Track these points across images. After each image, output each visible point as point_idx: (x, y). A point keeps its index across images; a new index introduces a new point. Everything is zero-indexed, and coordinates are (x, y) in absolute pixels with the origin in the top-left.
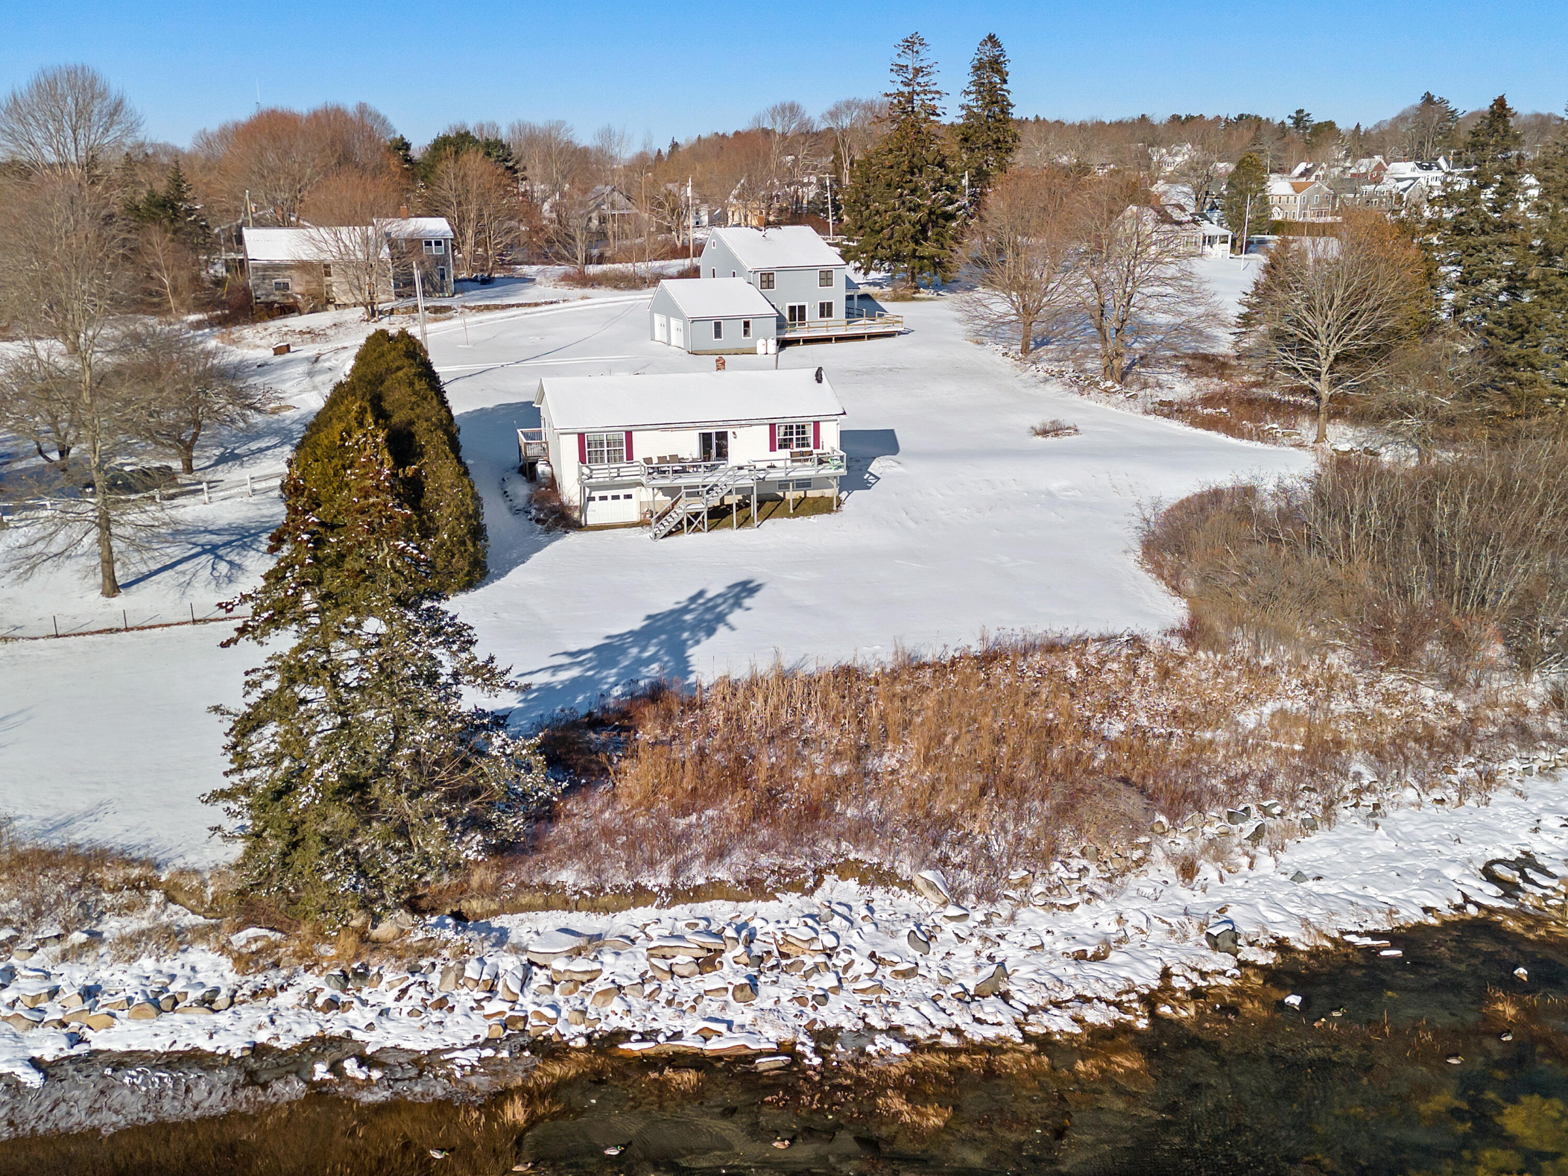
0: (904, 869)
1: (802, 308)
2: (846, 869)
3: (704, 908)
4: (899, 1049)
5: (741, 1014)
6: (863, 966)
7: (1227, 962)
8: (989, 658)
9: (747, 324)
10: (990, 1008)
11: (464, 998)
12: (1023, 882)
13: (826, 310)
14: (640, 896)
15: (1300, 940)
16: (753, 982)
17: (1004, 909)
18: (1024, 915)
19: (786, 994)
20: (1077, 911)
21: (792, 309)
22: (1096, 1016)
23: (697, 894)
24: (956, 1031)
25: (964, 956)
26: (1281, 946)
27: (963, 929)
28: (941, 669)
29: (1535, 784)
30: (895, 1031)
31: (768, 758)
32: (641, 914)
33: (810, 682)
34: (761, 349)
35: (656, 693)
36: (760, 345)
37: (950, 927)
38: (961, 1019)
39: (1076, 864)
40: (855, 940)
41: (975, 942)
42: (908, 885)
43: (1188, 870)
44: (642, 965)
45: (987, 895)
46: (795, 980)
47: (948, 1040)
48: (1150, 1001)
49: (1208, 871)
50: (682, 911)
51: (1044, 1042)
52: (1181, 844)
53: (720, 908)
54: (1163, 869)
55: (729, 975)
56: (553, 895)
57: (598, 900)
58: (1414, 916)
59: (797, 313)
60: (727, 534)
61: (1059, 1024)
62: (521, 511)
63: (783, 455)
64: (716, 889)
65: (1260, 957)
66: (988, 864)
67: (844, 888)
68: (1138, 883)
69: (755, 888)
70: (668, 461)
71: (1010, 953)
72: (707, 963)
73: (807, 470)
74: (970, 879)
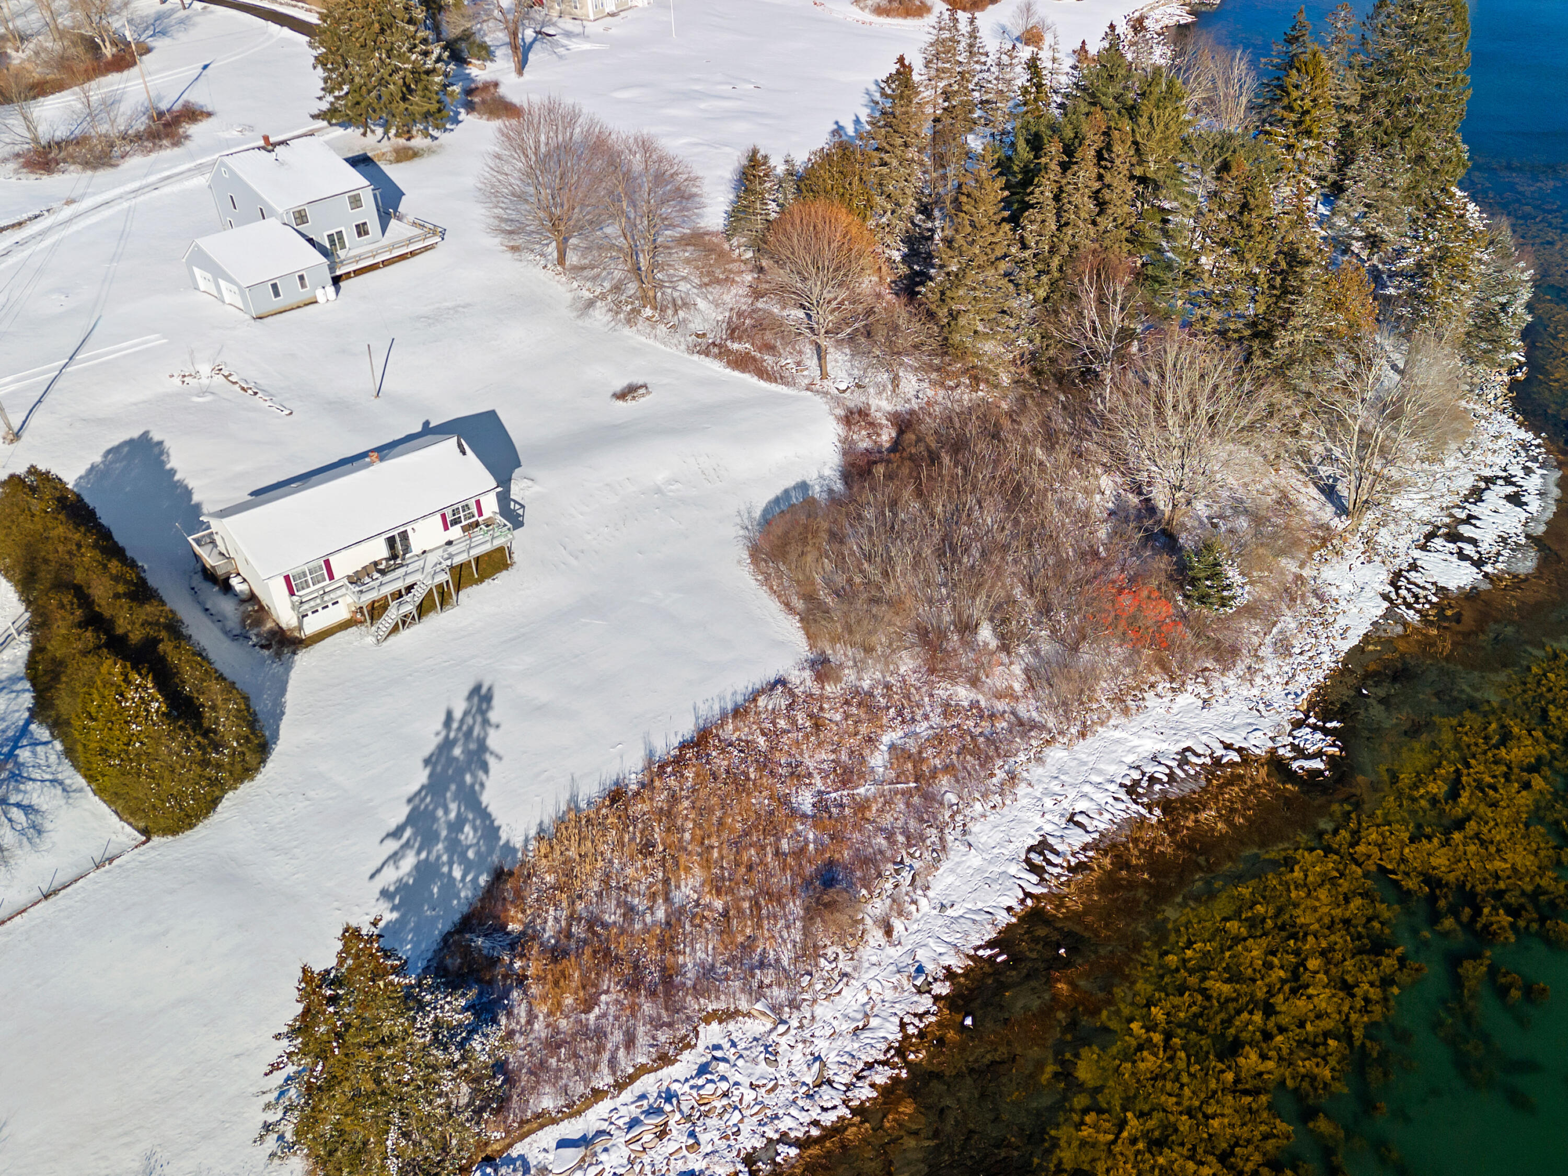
0: (743, 1005)
1: (340, 233)
2: (709, 1018)
3: (638, 1087)
4: (793, 1152)
5: (696, 1160)
6: (750, 1096)
7: (928, 1002)
9: (301, 278)
10: (828, 1096)
12: (810, 985)
13: (362, 230)
14: (598, 1095)
15: (957, 964)
16: (692, 1134)
17: (806, 1011)
18: (819, 1010)
19: (715, 1135)
20: (843, 993)
21: (330, 237)
22: (879, 1078)
23: (632, 1079)
24: (816, 1123)
25: (798, 1061)
26: (950, 974)
27: (789, 1039)
28: (678, 762)
30: (784, 1138)
31: (613, 917)
32: (603, 1108)
33: (597, 807)
34: (321, 298)
36: (320, 295)
37: (783, 1041)
38: (815, 1114)
39: (830, 952)
40: (738, 1078)
41: (800, 1045)
42: (749, 1015)
43: (889, 932)
44: (625, 1151)
45: (794, 1005)
46: (713, 1122)
47: (815, 1132)
48: (901, 1052)
49: (898, 925)
50: (627, 1095)
52: (878, 907)
53: (648, 1084)
54: (876, 935)
55: (678, 1136)
56: (544, 1120)
57: (573, 1110)
58: (1004, 919)
59: (337, 239)
60: (436, 620)
61: (865, 1093)
62: (240, 637)
63: (456, 532)
64: (642, 1070)
65: (942, 989)
66: (786, 978)
67: (712, 1033)
68: (868, 953)
69: (664, 1060)
70: (366, 571)
71: (821, 1046)
72: (662, 1134)
73: (483, 544)
74: (779, 994)
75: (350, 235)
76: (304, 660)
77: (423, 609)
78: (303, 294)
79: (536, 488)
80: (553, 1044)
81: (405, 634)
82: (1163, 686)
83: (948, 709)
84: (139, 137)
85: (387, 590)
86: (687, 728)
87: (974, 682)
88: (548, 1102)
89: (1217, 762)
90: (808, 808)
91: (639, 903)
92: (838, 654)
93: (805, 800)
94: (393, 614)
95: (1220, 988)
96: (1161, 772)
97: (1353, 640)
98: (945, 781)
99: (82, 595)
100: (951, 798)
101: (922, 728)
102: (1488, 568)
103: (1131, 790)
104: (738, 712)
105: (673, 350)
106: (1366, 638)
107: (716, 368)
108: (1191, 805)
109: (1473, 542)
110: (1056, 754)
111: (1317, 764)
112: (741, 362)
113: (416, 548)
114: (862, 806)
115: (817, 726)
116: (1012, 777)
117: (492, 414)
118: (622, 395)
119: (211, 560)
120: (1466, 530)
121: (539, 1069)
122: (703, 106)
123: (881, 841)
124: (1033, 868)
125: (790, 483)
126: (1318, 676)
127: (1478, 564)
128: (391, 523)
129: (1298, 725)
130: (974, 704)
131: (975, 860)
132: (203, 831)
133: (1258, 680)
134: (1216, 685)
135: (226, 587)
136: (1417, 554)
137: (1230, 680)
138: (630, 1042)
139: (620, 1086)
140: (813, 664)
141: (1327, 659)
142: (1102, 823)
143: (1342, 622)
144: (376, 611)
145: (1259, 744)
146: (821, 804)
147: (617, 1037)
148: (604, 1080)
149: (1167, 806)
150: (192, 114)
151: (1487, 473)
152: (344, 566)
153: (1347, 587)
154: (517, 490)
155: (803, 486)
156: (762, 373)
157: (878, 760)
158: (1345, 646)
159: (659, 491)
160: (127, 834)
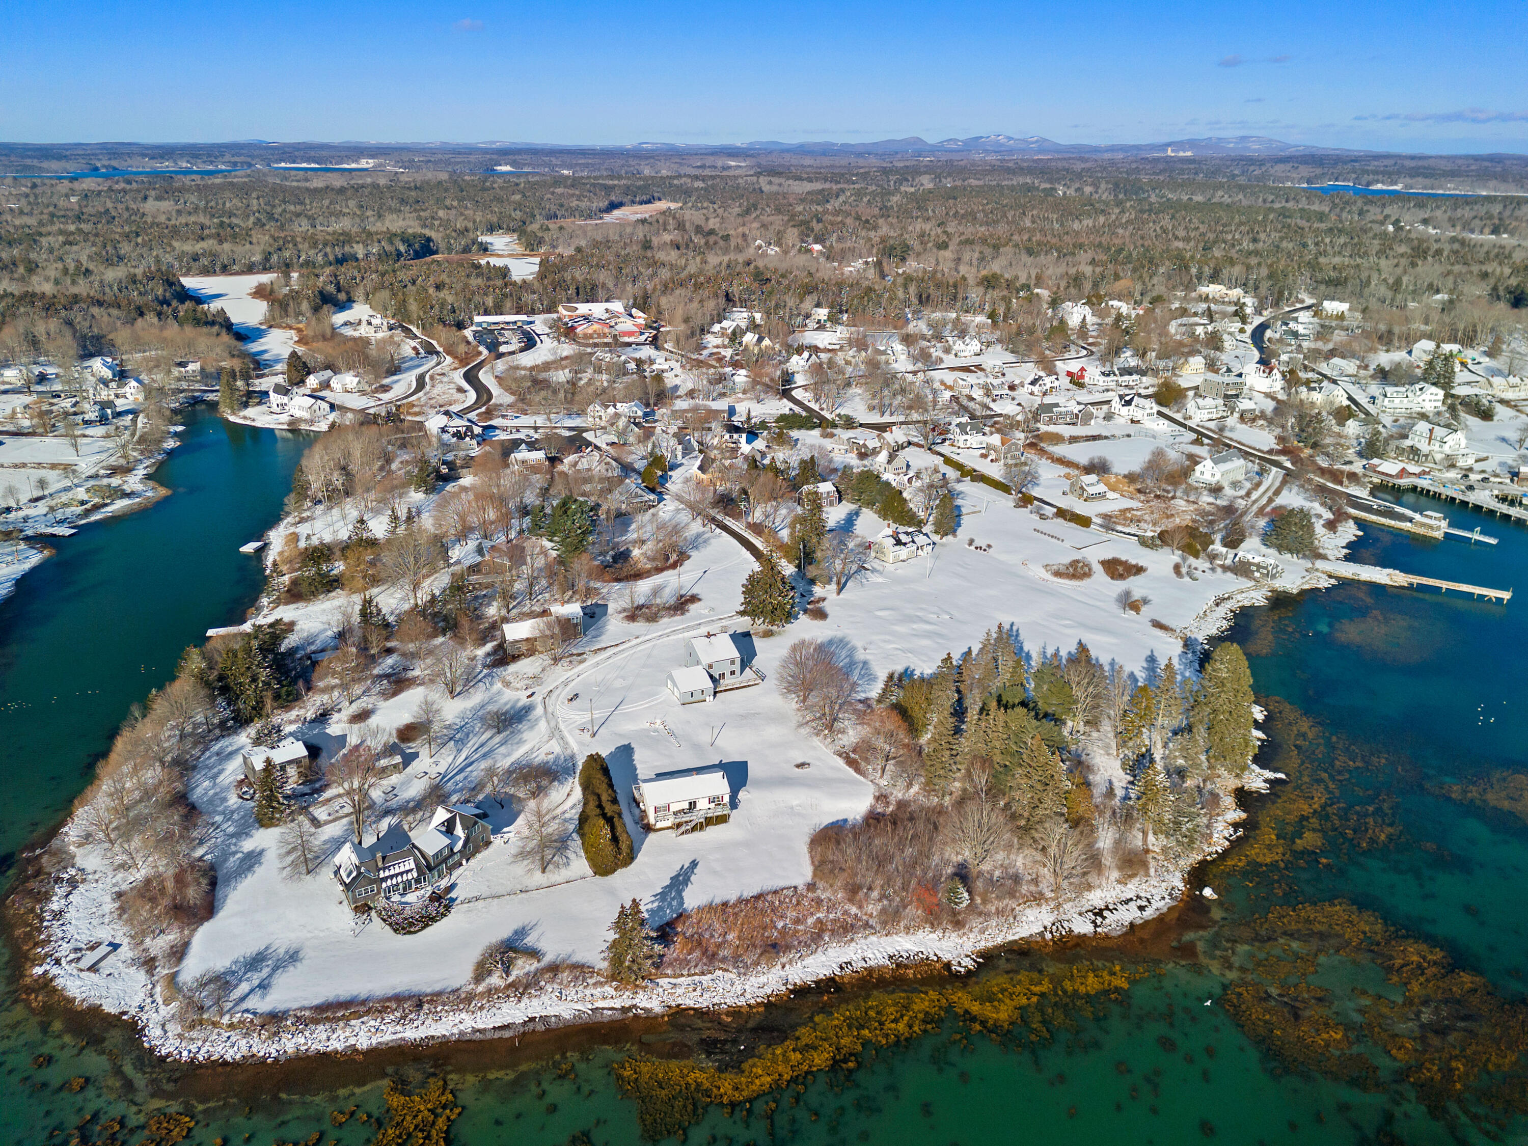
0: (731, 969)
1: (724, 674)
2: (720, 969)
3: (694, 978)
4: (726, 1007)
5: (700, 1000)
6: (721, 991)
7: (784, 988)
8: (758, 897)
9: (702, 690)
10: (742, 998)
11: (654, 997)
12: (752, 971)
13: (732, 674)
14: (682, 975)
15: (798, 982)
16: (702, 993)
17: (748, 977)
18: (751, 978)
19: (708, 996)
20: (761, 977)
21: (719, 675)
22: (759, 1000)
23: (692, 975)
24: (735, 1003)
25: (739, 988)
26: (795, 984)
27: (739, 982)
28: (748, 901)
29: (863, 941)
30: (725, 1003)
31: (707, 936)
32: (683, 979)
33: (717, 906)
35: (680, 915)
36: (708, 699)
37: (737, 982)
38: (737, 1001)
39: (763, 966)
40: (721, 985)
41: (741, 984)
42: (731, 972)
43: (783, 967)
44: (683, 990)
45: (745, 974)
46: (710, 993)
47: (734, 1005)
48: (769, 996)
49: (787, 966)
50: (690, 978)
51: (749, 1005)
52: (784, 960)
53: (697, 978)
54: (779, 967)
55: (698, 992)
56: (667, 976)
57: (675, 976)
58: (821, 976)
59: (722, 676)
60: (697, 835)
61: (752, 1002)
62: (637, 823)
63: (712, 805)
64: (696, 974)
65: (791, 987)
66: (746, 967)
67: (719, 973)
68: (773, 970)
69: (703, 974)
70: (679, 811)
71: (747, 987)
72: (695, 990)
73: (719, 812)
74: (742, 970)
75: (727, 675)
76: (652, 836)
77: (693, 829)
78: (702, 697)
79: (749, 796)
80: (676, 960)
81: (685, 836)
82: (928, 929)
83: (846, 913)
84: (669, 608)
85: (684, 820)
86: (755, 891)
87: (860, 907)
88: (669, 972)
89: (927, 959)
90: (779, 926)
91: (716, 935)
92: (820, 884)
93: (780, 925)
94: (683, 828)
95: (872, 1013)
96: (905, 955)
97: (1016, 937)
98: (828, 933)
99: (599, 797)
100: (827, 939)
101: (832, 916)
102: (1099, 930)
103: (891, 957)
104: (775, 892)
105: (828, 751)
106: (1021, 939)
107: (841, 762)
108: (906, 967)
109: (1104, 918)
110: (873, 938)
111: (962, 970)
112: (851, 763)
113: (698, 807)
114: (797, 931)
115: (798, 903)
116: (852, 939)
117: (745, 764)
118: (798, 766)
119: (637, 796)
120: (1106, 913)
121: (670, 964)
122: (915, 626)
123: (796, 943)
124: (841, 968)
125: (840, 818)
126: (990, 944)
127: (1096, 926)
128: (692, 798)
129: (967, 956)
130: (856, 915)
131: (824, 958)
132: (610, 877)
133: (965, 938)
134: (947, 934)
135: (638, 805)
136: (1075, 916)
137: (954, 935)
138: (696, 966)
139: (689, 975)
140: (809, 884)
141: (999, 940)
142: (872, 963)
143: (1018, 929)
144: (679, 826)
145: (946, 957)
146: (784, 927)
147: (693, 964)
148: (686, 972)
149: (897, 965)
150: (694, 599)
151: (1142, 895)
152: (674, 808)
153: (1032, 919)
154: (742, 795)
155: (845, 820)
156: (858, 770)
157: (810, 921)
158: (1010, 938)
159: (792, 808)
160: (590, 872)
